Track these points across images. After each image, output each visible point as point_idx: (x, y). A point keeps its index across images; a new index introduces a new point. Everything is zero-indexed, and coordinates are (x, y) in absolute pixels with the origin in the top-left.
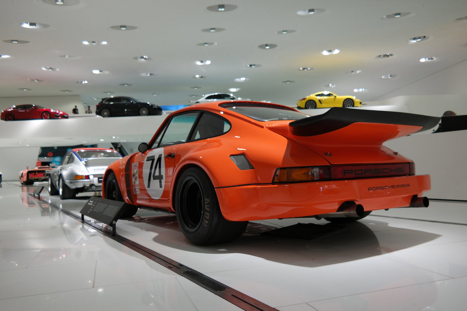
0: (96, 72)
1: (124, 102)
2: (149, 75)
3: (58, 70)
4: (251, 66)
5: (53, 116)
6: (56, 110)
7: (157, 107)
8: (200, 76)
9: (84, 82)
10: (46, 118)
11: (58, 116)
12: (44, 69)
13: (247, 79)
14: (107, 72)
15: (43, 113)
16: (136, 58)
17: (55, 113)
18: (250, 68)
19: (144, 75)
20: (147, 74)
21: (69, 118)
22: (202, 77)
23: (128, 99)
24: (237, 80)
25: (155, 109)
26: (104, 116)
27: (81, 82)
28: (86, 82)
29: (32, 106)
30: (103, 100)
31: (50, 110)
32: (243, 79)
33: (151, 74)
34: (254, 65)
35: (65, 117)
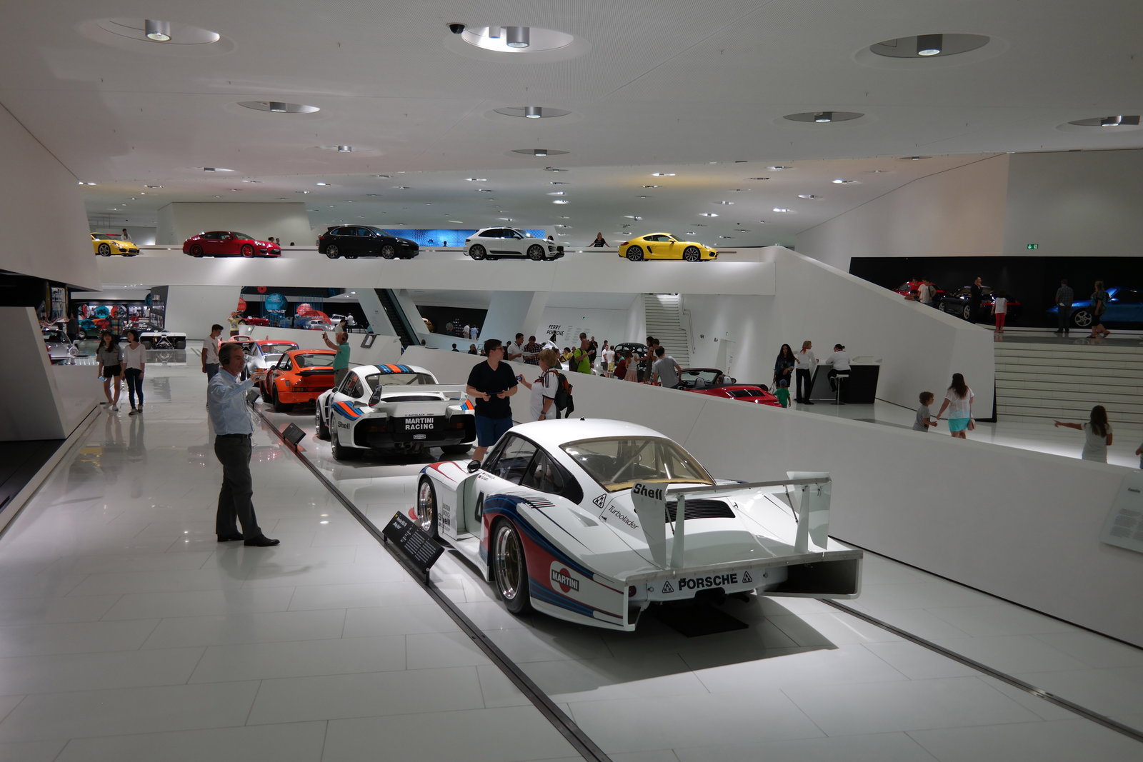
5: (258, 252)
7: (408, 245)
9: (305, 192)
10: (248, 255)
11: (263, 253)
15: (242, 247)
17: (260, 247)
21: (280, 255)
25: (405, 247)
30: (330, 229)
31: (252, 242)
35: (275, 253)
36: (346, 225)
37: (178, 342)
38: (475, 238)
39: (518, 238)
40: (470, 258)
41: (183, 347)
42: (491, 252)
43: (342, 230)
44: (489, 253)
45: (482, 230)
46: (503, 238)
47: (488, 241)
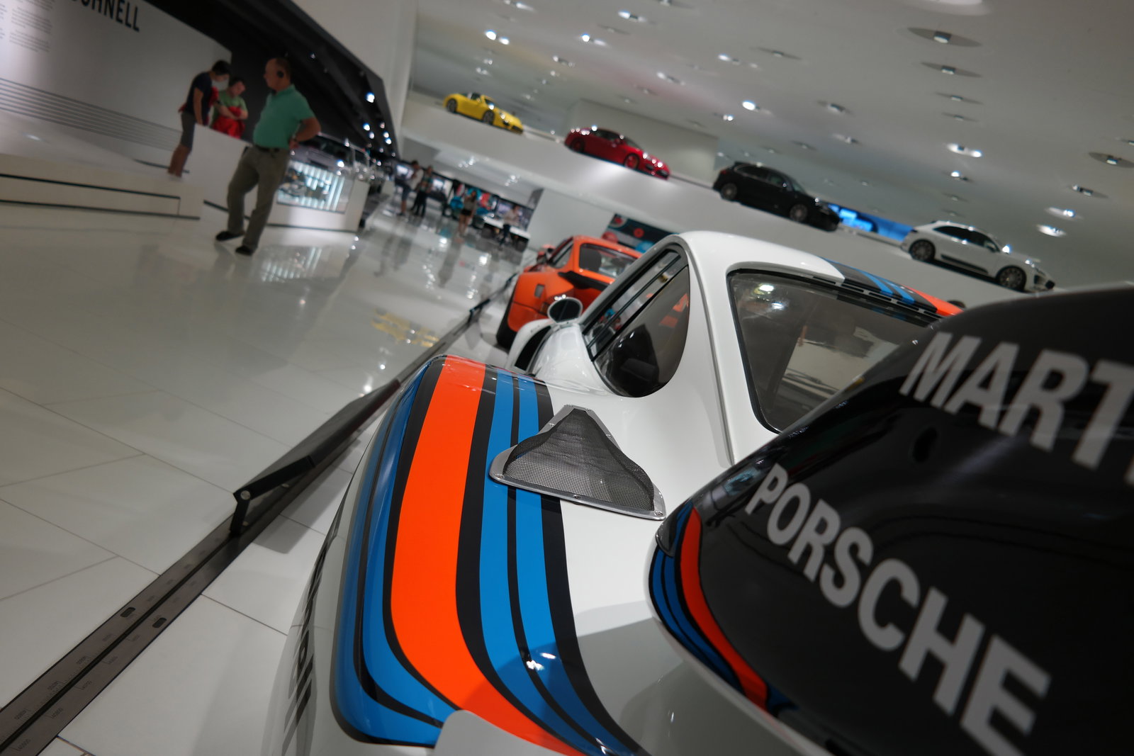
0: (749, 106)
1: (774, 182)
2: (849, 140)
3: (683, 83)
4: (1081, 190)
5: (644, 167)
6: (653, 158)
7: (827, 213)
8: (962, 176)
9: (725, 118)
10: (630, 166)
11: (651, 170)
12: (661, 75)
13: (1079, 217)
14: (768, 112)
15: (628, 156)
16: (823, 104)
17: (649, 162)
18: (1079, 194)
19: (840, 137)
20: (847, 138)
21: (670, 178)
22: (965, 179)
23: (782, 177)
24: (1055, 211)
25: (823, 215)
26: (724, 196)
27: (722, 117)
28: (730, 118)
29: (617, 136)
30: (737, 164)
31: (641, 154)
32: (1070, 214)
33: (853, 141)
34: (1088, 191)
35: (662, 174)
36: (759, 165)
37: (521, 242)
38: (927, 230)
39: (992, 250)
40: (908, 256)
41: (522, 250)
42: (944, 257)
43: (752, 169)
44: (938, 257)
45: (940, 224)
46: (964, 242)
47: (943, 241)
